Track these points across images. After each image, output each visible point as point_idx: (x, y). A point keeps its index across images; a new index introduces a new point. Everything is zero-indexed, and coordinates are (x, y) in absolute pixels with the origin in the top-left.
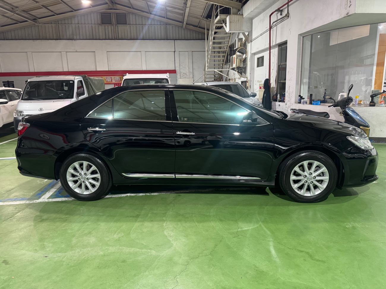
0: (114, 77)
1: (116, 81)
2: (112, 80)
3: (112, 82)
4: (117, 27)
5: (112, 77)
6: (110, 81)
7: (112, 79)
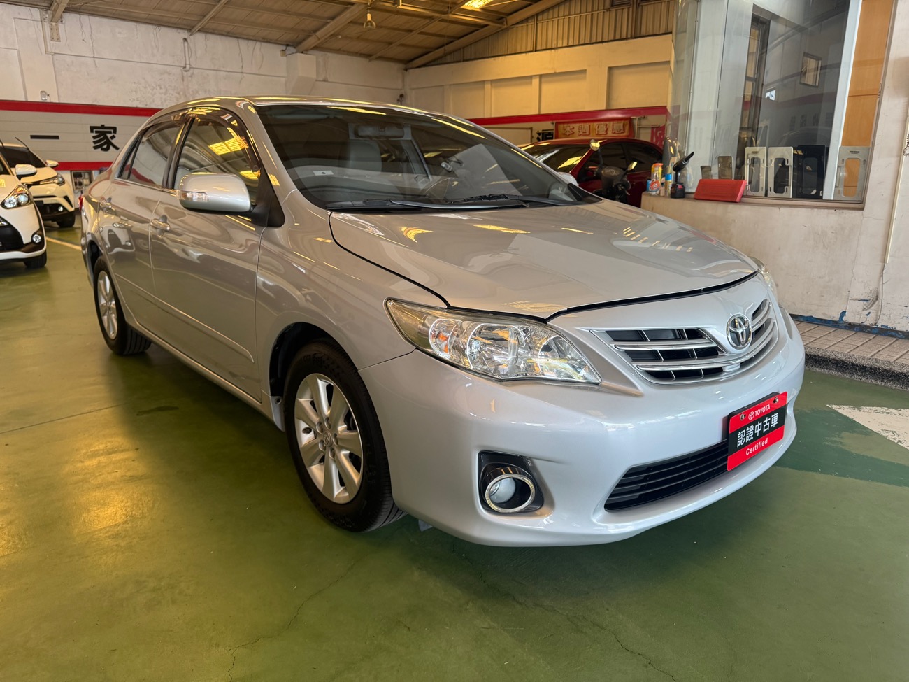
0: (611, 123)
1: (614, 133)
2: (606, 131)
3: (606, 134)
4: (640, 7)
5: (607, 123)
6: (604, 133)
7: (607, 129)
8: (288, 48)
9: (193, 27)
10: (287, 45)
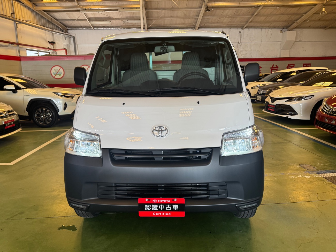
8: (284, 29)
9: (243, 27)
10: (284, 28)
